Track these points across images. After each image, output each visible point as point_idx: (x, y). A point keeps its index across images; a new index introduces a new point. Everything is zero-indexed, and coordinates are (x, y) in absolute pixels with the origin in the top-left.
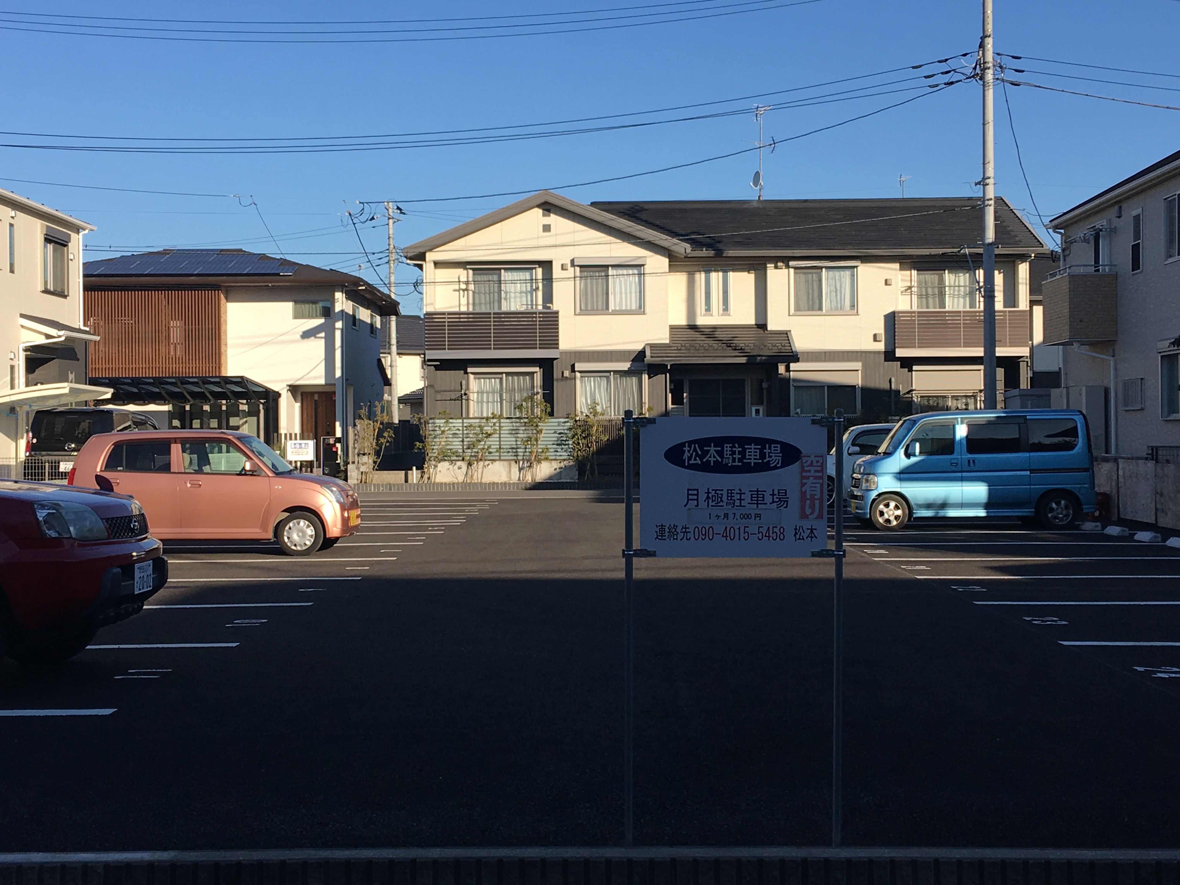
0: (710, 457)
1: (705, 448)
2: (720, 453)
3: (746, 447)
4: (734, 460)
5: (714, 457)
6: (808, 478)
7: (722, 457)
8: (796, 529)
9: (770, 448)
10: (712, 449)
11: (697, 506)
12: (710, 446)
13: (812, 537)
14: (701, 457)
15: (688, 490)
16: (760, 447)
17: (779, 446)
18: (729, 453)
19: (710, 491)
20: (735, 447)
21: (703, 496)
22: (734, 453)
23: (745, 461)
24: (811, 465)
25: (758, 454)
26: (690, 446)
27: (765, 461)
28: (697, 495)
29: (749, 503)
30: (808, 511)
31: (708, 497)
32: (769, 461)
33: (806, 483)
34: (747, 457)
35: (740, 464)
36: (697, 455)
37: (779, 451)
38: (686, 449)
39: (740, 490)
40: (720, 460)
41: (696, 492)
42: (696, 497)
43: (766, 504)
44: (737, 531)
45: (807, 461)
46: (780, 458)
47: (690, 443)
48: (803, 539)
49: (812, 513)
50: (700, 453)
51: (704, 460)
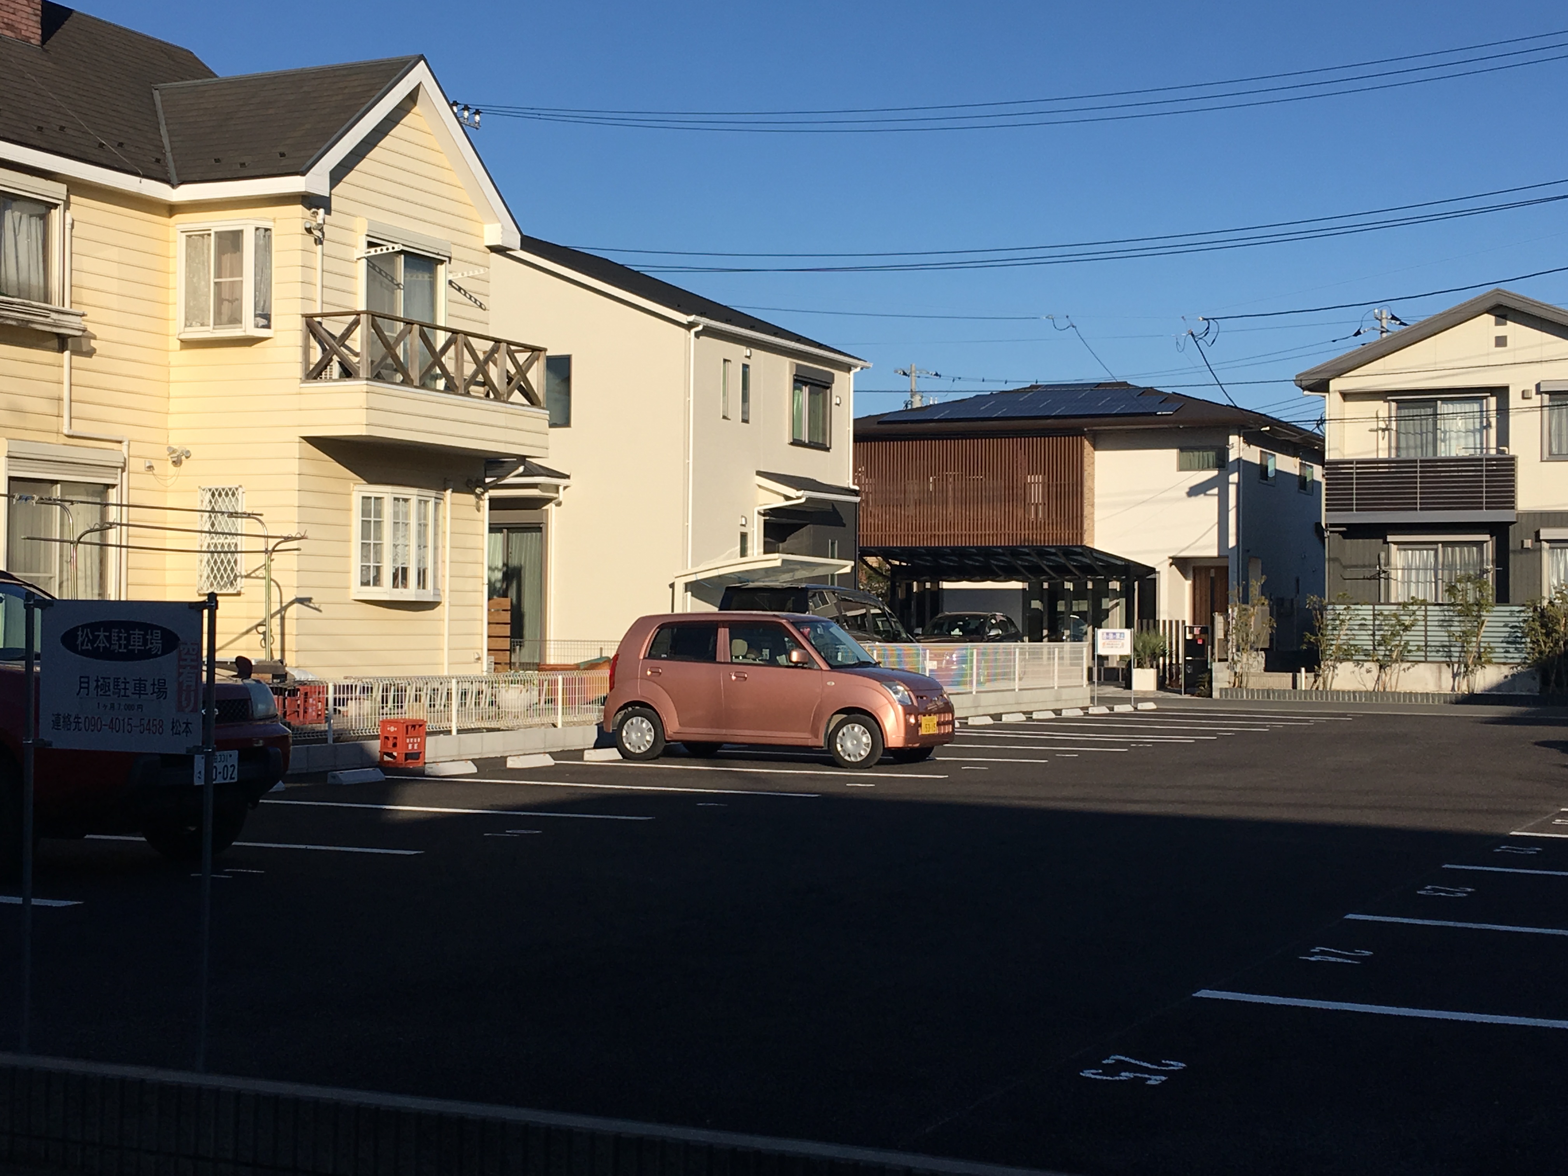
0: (100, 643)
1: (96, 633)
2: (108, 639)
3: (131, 632)
4: (120, 647)
5: (103, 643)
6: (184, 667)
7: (111, 644)
8: (173, 722)
9: (152, 634)
10: (102, 634)
11: (87, 695)
12: (100, 631)
13: (187, 732)
14: (92, 642)
15: (81, 677)
16: (142, 633)
17: (159, 631)
18: (116, 638)
19: (99, 678)
20: (121, 632)
21: (93, 684)
22: (120, 638)
23: (130, 647)
24: (188, 653)
25: (141, 640)
26: (83, 631)
27: (147, 648)
28: (88, 683)
29: (133, 693)
30: (184, 703)
31: (97, 686)
32: (150, 648)
33: (182, 673)
34: (132, 643)
35: (125, 651)
36: (89, 641)
37: (159, 638)
38: (80, 633)
39: (125, 679)
40: (108, 646)
41: (86, 680)
42: (86, 685)
43: (147, 694)
44: (122, 722)
45: (184, 649)
46: (160, 645)
47: (84, 627)
48: (179, 734)
49: (188, 705)
50: (91, 638)
51: (95, 645)
